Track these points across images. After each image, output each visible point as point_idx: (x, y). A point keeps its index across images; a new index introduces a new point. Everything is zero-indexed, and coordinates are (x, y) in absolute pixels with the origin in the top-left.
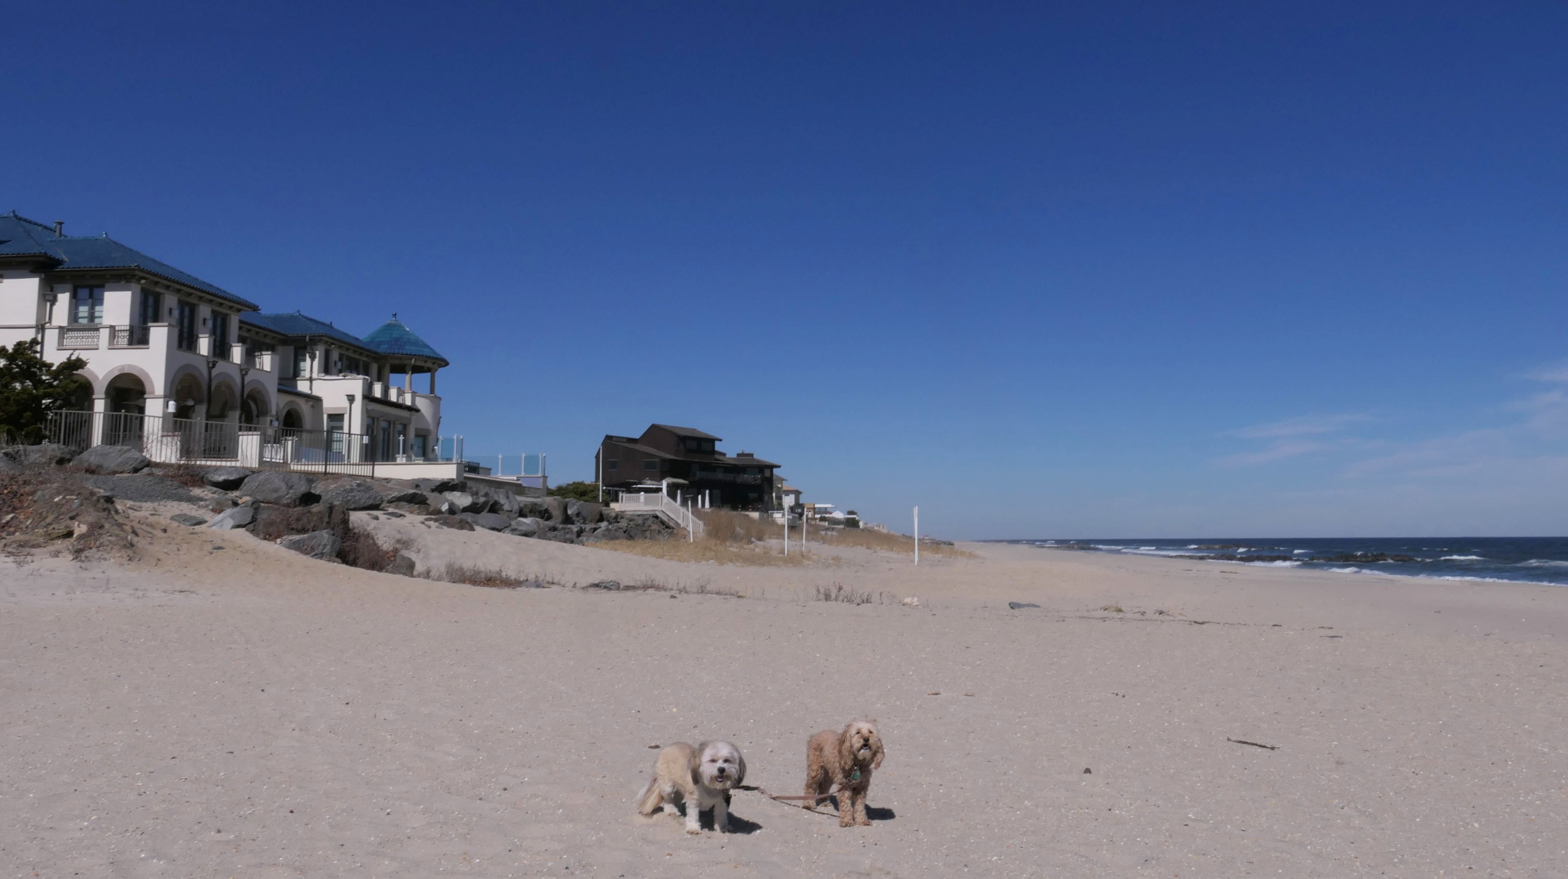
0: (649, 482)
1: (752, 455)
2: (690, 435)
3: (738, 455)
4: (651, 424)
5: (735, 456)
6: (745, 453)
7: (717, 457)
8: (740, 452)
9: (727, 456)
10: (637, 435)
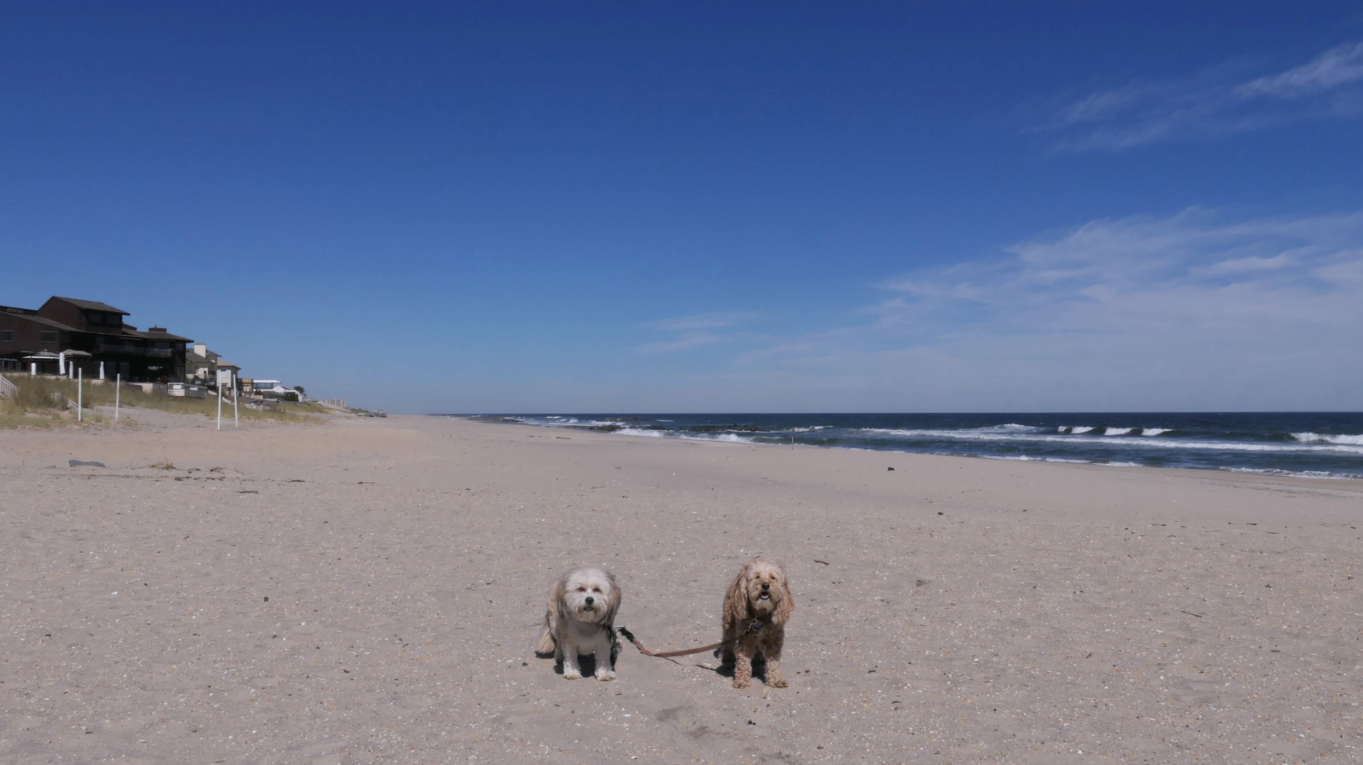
0: (46, 353)
1: (165, 330)
2: (94, 308)
3: (151, 330)
4: (51, 297)
5: (147, 331)
6: (158, 327)
7: (124, 330)
8: (153, 327)
9: (138, 330)
10: (36, 307)
